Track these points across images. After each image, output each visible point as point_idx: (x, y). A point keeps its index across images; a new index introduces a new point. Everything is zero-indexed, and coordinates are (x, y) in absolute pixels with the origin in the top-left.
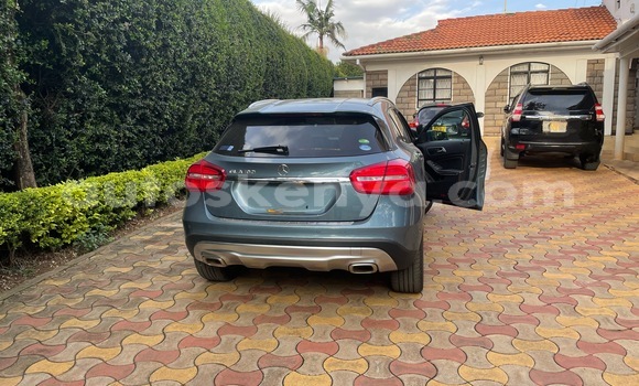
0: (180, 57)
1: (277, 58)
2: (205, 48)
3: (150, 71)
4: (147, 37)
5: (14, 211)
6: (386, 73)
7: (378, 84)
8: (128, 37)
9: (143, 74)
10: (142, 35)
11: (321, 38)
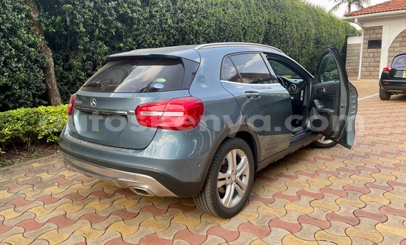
0: (166, 23)
1: (279, 21)
2: (191, 17)
3: (141, 34)
4: (133, 11)
5: (18, 119)
6: (381, 28)
7: (373, 37)
8: (117, 11)
9: (137, 36)
10: (128, 10)
11: (349, 6)
